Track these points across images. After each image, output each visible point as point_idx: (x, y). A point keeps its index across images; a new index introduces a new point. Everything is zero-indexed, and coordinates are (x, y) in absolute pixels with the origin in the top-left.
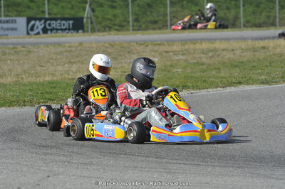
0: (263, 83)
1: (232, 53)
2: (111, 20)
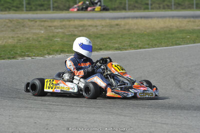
0: (116, 49)
2: (10, 3)
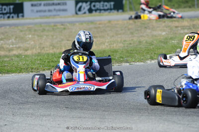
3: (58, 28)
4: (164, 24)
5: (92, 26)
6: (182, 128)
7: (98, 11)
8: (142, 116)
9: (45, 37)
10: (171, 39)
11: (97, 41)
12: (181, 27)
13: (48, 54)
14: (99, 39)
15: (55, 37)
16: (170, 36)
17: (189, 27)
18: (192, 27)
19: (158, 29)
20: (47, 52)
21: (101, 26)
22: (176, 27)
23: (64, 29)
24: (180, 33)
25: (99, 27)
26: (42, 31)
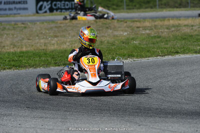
1: (191, 28)
3: (19, 27)
4: (125, 25)
5: (53, 25)
6: (144, 130)
7: (59, 10)
8: (104, 116)
9: (5, 35)
10: (133, 39)
11: (59, 40)
12: (142, 27)
13: (9, 53)
14: (60, 38)
15: (15, 36)
16: (131, 36)
17: (151, 27)
18: (153, 28)
19: (119, 29)
20: (8, 51)
21: (62, 25)
22: (138, 27)
23: (25, 28)
24: (142, 34)
25: (60, 27)
26: (3, 30)
